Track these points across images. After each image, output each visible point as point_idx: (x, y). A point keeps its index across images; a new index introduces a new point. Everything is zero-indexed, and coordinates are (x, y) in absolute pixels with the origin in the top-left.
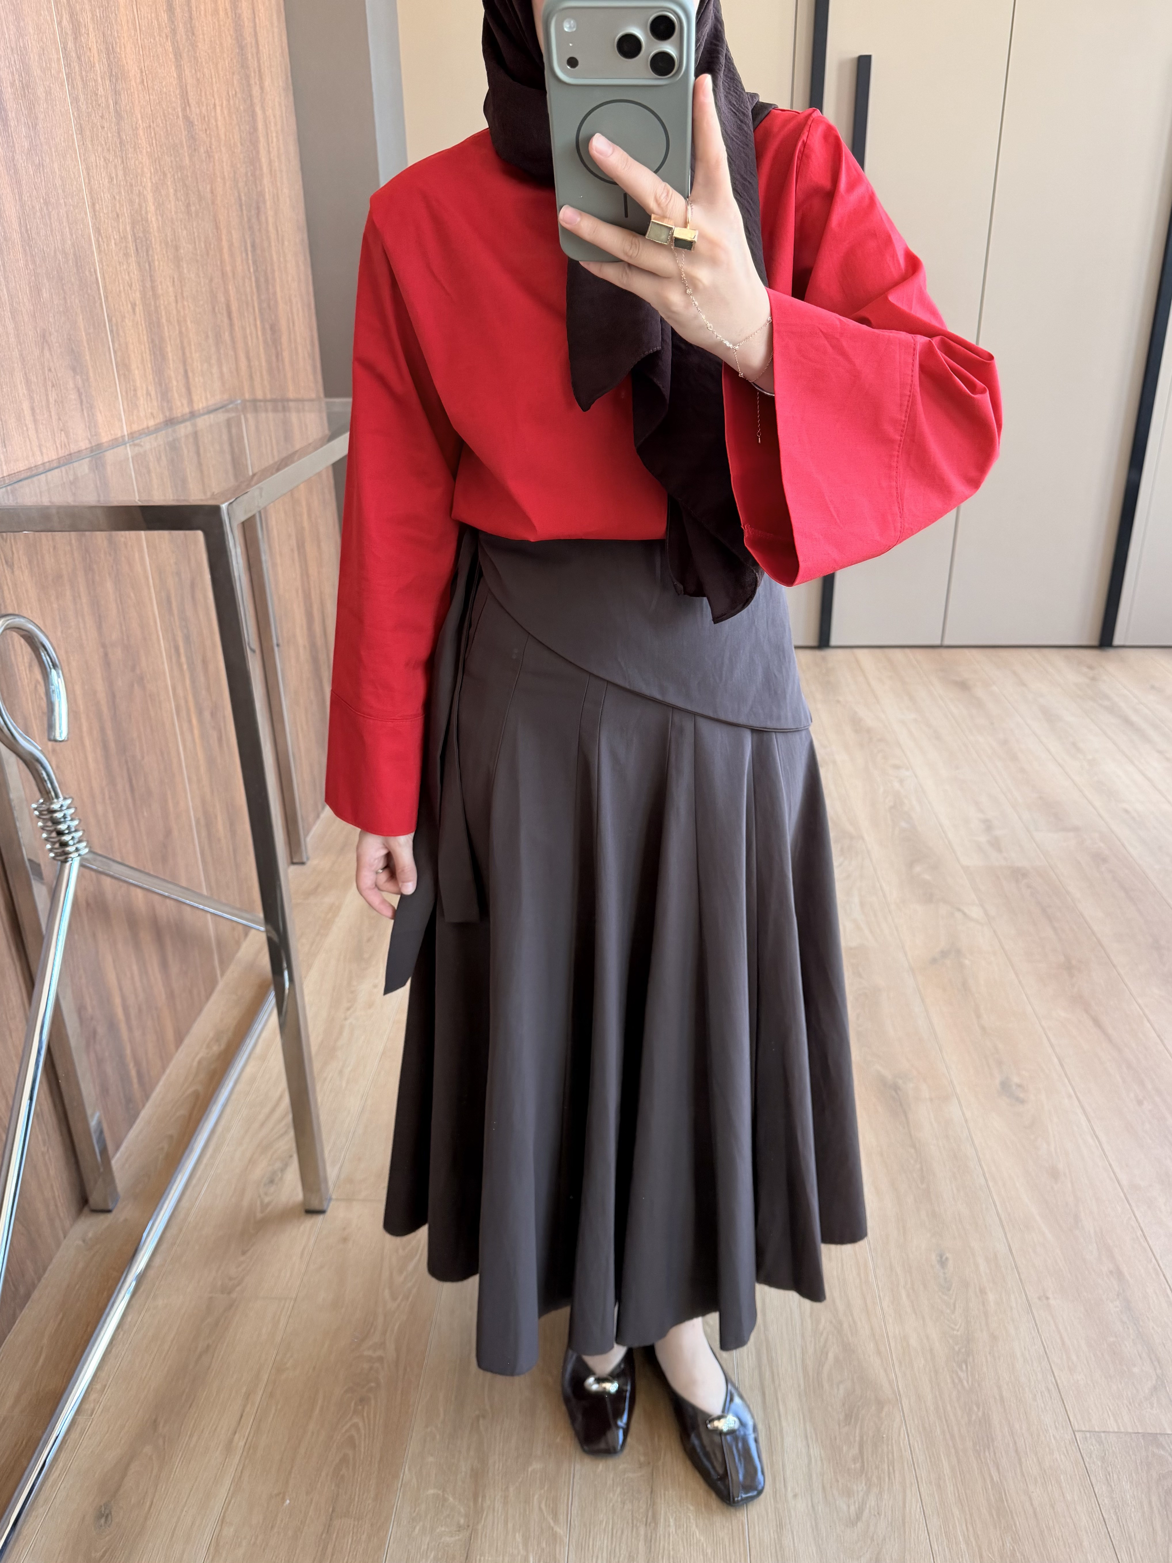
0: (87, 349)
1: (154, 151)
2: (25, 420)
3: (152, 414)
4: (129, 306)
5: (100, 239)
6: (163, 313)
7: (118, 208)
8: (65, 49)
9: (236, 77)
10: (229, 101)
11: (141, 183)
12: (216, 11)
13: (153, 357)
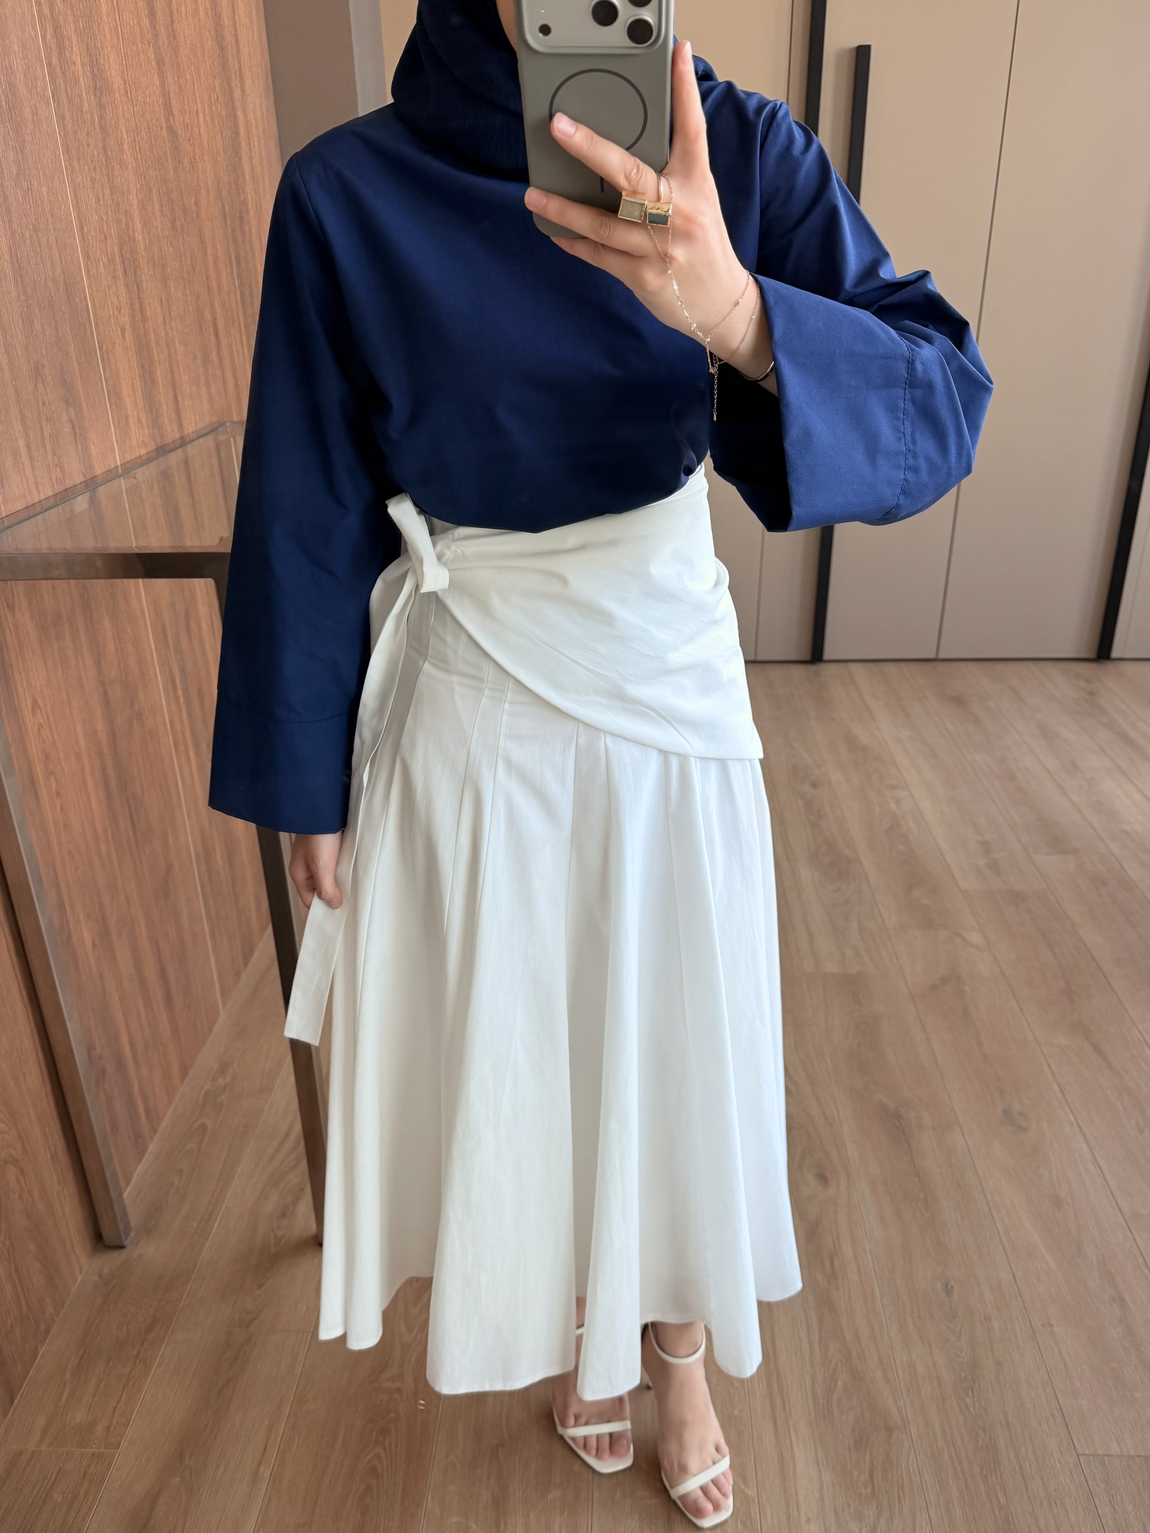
0: (79, 380)
1: (139, 166)
2: (21, 458)
3: (143, 442)
4: (119, 330)
5: (89, 263)
6: (152, 336)
7: (105, 229)
8: (49, 65)
9: (218, 81)
10: (211, 107)
11: (128, 200)
12: (196, 11)
13: (143, 383)
